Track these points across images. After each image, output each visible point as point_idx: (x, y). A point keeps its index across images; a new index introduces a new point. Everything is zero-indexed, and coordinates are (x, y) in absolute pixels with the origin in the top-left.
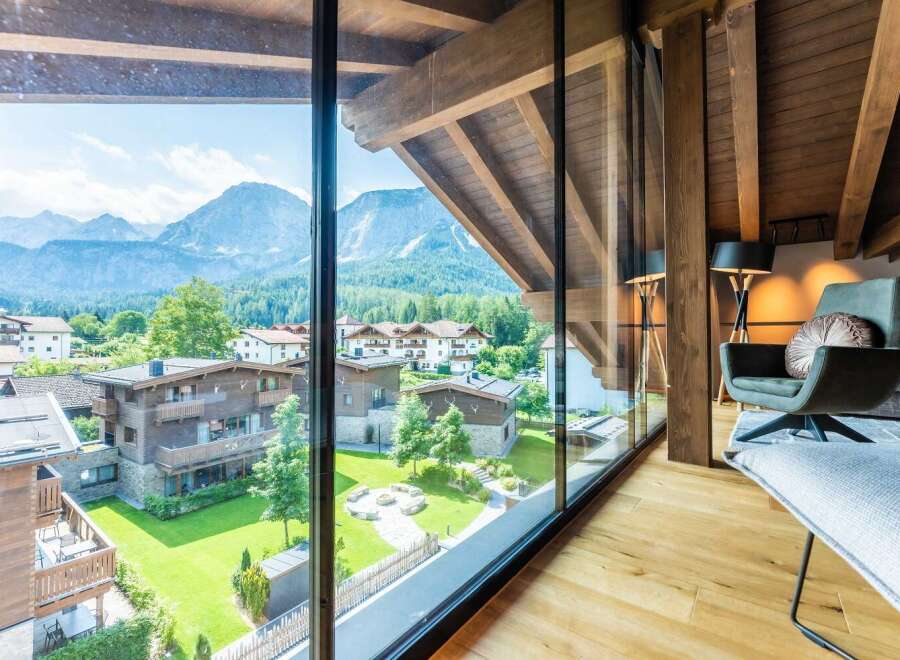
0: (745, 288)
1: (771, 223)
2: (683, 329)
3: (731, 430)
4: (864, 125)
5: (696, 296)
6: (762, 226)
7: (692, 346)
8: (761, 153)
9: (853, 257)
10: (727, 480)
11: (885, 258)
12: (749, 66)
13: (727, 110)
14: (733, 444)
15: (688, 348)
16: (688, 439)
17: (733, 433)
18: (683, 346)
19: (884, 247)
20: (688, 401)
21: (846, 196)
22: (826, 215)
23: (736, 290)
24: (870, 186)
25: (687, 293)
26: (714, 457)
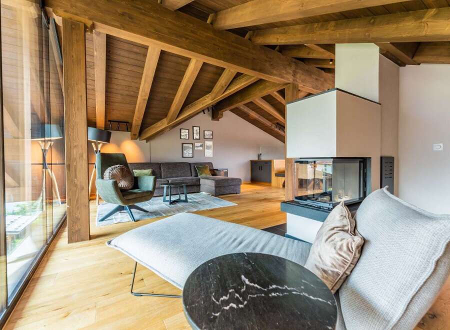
0: (99, 149)
1: (109, 121)
2: (76, 177)
3: (95, 216)
4: (141, 96)
5: (82, 161)
6: (105, 122)
7: (80, 186)
8: (106, 92)
9: (136, 139)
10: (98, 244)
11: (145, 141)
12: (103, 54)
13: (93, 67)
14: (98, 224)
15: (79, 187)
16: (79, 230)
17: (97, 218)
18: (76, 186)
19: (145, 137)
20: (78, 212)
21: (135, 118)
22: (128, 123)
23: (95, 150)
24: (142, 117)
25: (78, 160)
26: (91, 234)
